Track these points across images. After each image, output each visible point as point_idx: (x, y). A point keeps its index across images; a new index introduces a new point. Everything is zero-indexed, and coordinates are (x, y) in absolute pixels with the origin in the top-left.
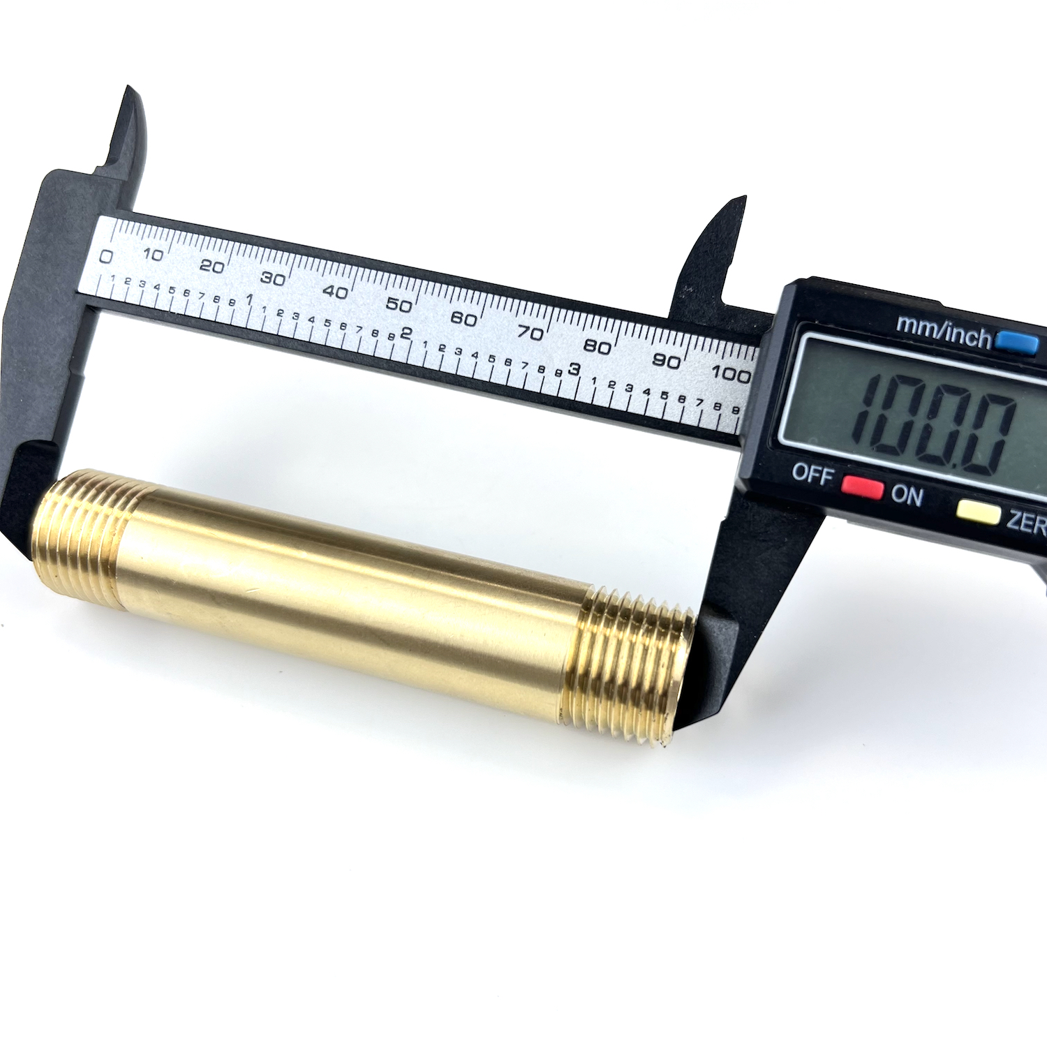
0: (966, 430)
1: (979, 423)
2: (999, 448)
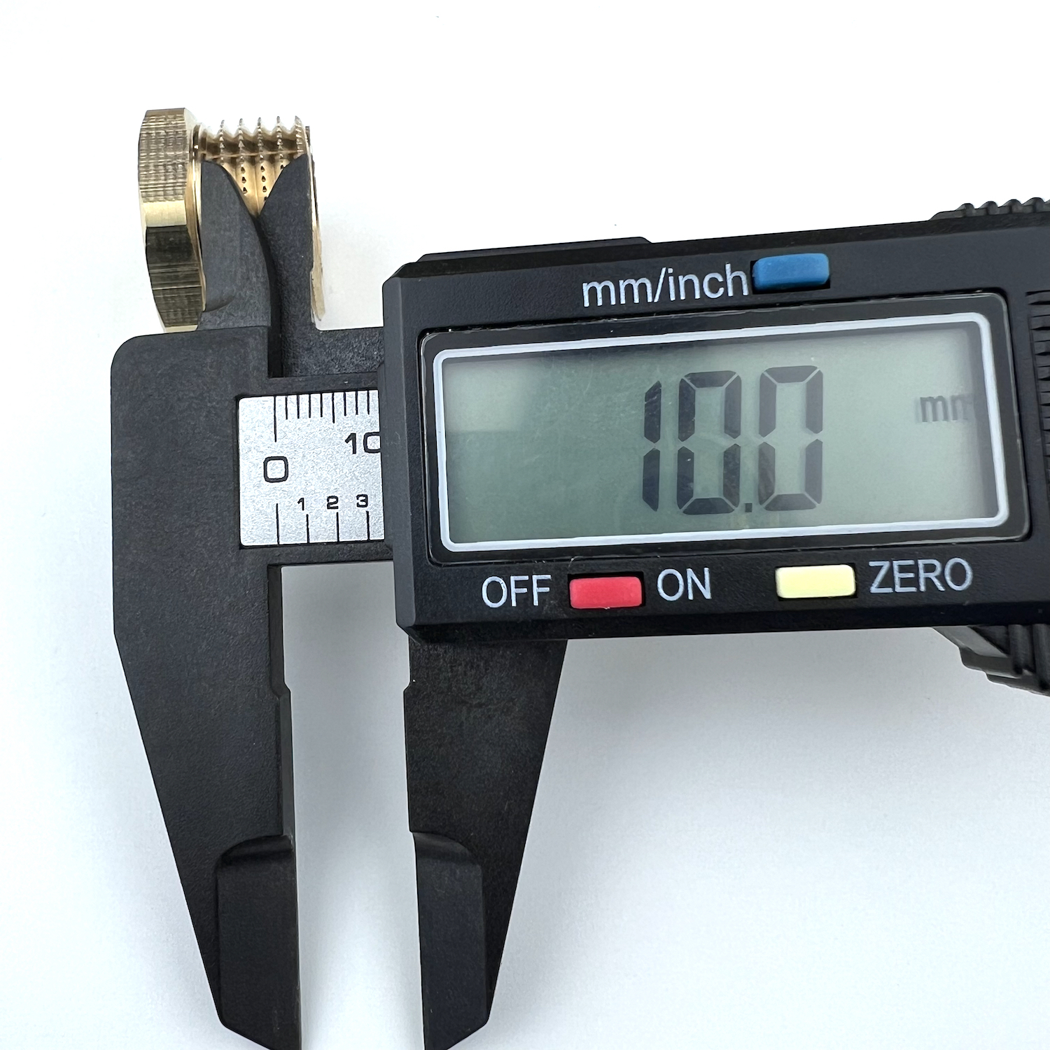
0: (749, 441)
1: (767, 423)
2: (814, 455)
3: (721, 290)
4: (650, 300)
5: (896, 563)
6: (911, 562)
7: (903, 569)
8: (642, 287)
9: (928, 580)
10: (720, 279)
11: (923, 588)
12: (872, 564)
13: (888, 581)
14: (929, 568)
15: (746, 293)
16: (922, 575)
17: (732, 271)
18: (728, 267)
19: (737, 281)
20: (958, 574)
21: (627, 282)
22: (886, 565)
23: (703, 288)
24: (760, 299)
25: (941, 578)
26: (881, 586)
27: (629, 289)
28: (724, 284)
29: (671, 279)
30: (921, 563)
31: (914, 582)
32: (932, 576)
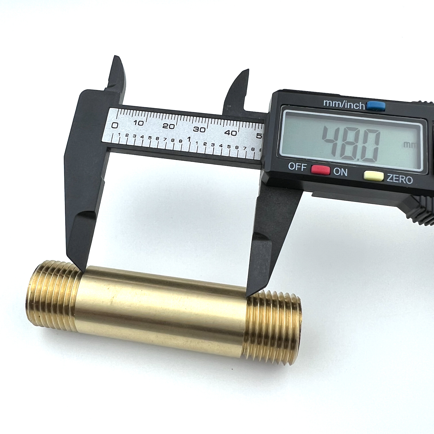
0: (360, 145)
1: (365, 141)
2: (376, 151)
4: (341, 107)
7: (396, 177)
10: (358, 105)
12: (388, 174)
13: (392, 179)
15: (364, 109)
18: (360, 103)
19: (362, 106)
22: (391, 175)
23: (354, 106)
24: (367, 111)
26: (390, 180)
28: (359, 106)
29: (347, 103)
32: (403, 179)
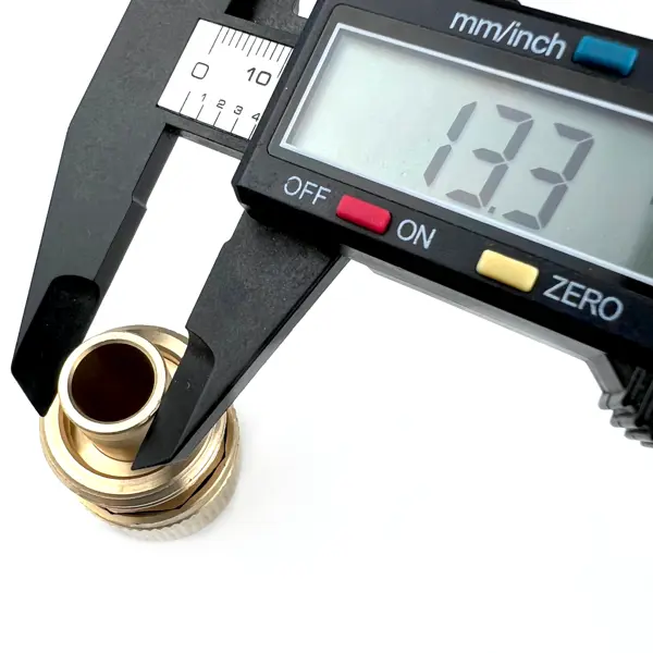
3: (543, 50)
4: (494, 38)
5: (573, 284)
6: (582, 287)
7: (575, 289)
8: (494, 29)
9: (587, 305)
10: (547, 41)
11: (581, 307)
12: (556, 277)
13: (560, 292)
14: (593, 296)
15: (558, 57)
16: (585, 299)
17: (559, 39)
18: (556, 35)
19: (557, 47)
20: (610, 309)
21: (486, 22)
22: (564, 281)
23: (532, 43)
25: (597, 306)
26: (553, 293)
27: (485, 26)
28: (547, 45)
29: (515, 31)
30: (589, 290)
31: (578, 301)
32: (592, 302)
